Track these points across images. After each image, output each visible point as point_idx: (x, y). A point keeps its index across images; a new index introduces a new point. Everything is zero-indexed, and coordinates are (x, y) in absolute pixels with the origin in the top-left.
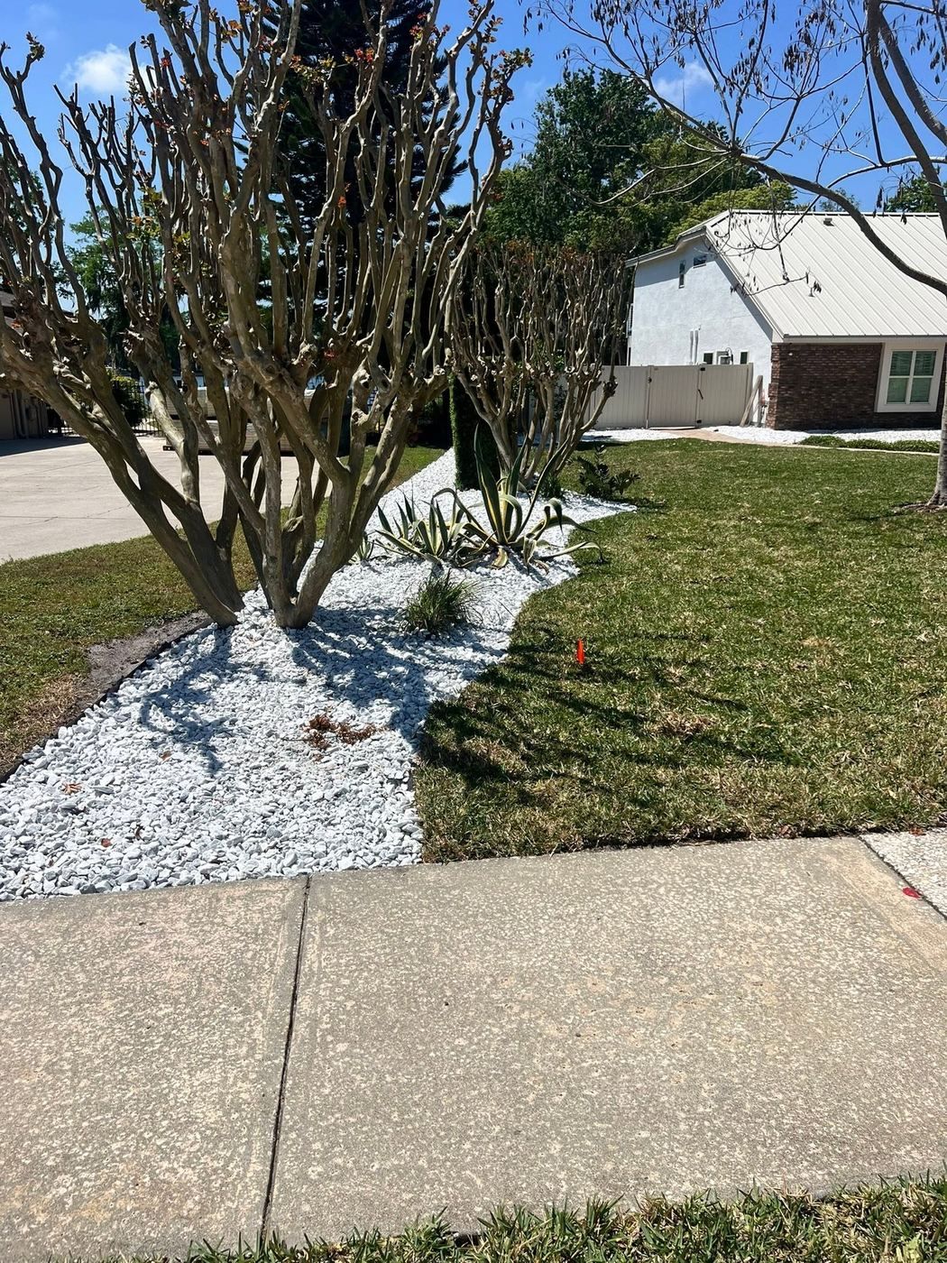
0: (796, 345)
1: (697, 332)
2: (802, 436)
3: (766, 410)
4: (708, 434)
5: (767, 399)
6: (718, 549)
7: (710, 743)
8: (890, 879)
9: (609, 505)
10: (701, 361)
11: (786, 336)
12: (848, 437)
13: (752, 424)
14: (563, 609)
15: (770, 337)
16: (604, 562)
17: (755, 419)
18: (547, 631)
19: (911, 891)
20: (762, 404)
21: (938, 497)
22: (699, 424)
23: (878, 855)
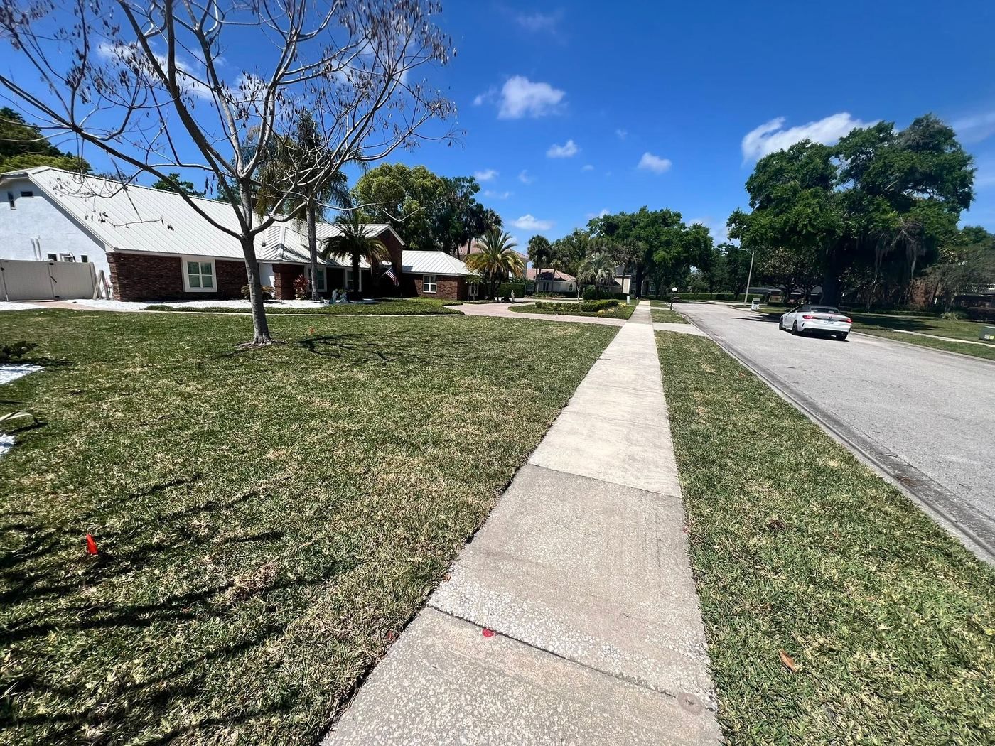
0: (124, 254)
1: (37, 240)
2: (143, 305)
3: (112, 290)
4: (68, 304)
5: (111, 284)
6: (143, 393)
7: (285, 586)
8: (469, 630)
9: (10, 368)
10: (46, 259)
11: (116, 249)
12: (175, 305)
13: (102, 298)
14: (21, 489)
15: (104, 248)
16: (40, 425)
17: (104, 295)
18: (20, 527)
19: (488, 632)
20: (107, 286)
21: (257, 339)
22: (57, 298)
23: (448, 614)
